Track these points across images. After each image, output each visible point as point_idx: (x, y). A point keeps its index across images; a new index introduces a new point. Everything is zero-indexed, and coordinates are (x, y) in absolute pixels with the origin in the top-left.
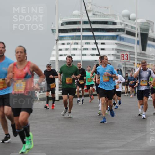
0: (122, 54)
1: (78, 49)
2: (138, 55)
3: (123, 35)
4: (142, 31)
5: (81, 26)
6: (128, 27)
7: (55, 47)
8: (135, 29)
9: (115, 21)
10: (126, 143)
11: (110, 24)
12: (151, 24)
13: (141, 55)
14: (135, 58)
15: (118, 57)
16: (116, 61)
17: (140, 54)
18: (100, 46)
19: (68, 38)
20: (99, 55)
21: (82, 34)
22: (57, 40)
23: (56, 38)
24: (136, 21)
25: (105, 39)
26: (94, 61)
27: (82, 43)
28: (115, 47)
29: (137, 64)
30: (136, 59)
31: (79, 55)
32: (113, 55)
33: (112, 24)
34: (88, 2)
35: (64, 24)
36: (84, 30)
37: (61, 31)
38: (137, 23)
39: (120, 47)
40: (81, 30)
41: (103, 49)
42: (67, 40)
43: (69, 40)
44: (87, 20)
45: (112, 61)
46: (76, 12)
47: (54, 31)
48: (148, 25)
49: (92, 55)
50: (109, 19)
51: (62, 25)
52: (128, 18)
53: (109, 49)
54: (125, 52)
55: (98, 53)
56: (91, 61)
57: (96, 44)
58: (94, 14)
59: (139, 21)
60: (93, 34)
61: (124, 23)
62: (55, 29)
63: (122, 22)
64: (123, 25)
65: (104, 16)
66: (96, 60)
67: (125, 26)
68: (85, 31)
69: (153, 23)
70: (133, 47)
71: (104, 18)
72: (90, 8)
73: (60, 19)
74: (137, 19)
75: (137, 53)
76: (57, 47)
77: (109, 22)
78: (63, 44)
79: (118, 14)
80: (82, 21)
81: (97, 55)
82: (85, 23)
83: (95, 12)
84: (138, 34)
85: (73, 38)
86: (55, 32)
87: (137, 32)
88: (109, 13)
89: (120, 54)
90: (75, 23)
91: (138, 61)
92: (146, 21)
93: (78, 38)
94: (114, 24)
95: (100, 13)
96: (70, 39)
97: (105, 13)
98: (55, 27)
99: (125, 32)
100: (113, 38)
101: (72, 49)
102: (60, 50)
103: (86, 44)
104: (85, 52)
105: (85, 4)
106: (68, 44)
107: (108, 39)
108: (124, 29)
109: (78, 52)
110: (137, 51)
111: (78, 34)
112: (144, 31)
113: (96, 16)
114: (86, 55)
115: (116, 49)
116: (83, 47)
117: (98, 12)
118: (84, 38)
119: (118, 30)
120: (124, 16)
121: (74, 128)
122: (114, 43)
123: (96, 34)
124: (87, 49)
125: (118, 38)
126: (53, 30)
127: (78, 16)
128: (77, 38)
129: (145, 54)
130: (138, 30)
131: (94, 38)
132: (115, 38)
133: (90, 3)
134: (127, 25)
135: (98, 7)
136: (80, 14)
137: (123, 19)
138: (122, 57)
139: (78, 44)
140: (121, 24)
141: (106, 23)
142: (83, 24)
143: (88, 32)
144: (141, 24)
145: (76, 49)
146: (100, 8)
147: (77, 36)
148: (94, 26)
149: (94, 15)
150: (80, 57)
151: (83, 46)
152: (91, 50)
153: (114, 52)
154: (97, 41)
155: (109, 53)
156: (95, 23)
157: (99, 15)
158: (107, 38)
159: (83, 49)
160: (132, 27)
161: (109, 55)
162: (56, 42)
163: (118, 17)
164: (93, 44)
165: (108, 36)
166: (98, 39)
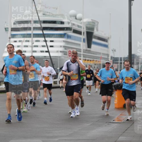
0: (69, 51)
1: (29, 46)
2: (84, 52)
3: (70, 33)
4: (88, 30)
5: (32, 25)
6: (75, 26)
8: (81, 28)
9: (63, 21)
10: (73, 132)
11: (59, 24)
12: (96, 24)
13: (87, 52)
14: (81, 54)
15: (66, 53)
16: (64, 57)
17: (85, 51)
18: (49, 44)
19: (20, 36)
20: (48, 52)
21: (32, 32)
22: (10, 38)
23: (9, 36)
24: (82, 21)
25: (54, 37)
26: (44, 57)
27: (32, 41)
28: (63, 44)
29: (83, 60)
30: (82, 56)
31: (29, 52)
32: (61, 52)
33: (60, 23)
34: (38, 3)
38: (83, 22)
39: (68, 44)
40: (32, 29)
41: (51, 46)
42: (19, 37)
43: (20, 37)
45: (60, 57)
47: (7, 29)
48: (93, 24)
49: (42, 52)
50: (57, 18)
52: (75, 18)
53: (57, 47)
54: (72, 49)
55: (47, 50)
56: (41, 57)
57: (46, 41)
58: (44, 14)
59: (85, 20)
60: (43, 32)
61: (71, 22)
62: (8, 28)
63: (69, 21)
64: (70, 24)
65: (53, 15)
66: (45, 57)
67: (72, 25)
68: (35, 29)
69: (98, 23)
70: (80, 45)
71: (53, 18)
72: (40, 9)
74: (83, 18)
75: (83, 50)
77: (58, 21)
78: (16, 41)
79: (66, 14)
80: (33, 21)
81: (46, 52)
83: (45, 12)
84: (84, 33)
85: (24, 36)
86: (8, 31)
87: (84, 31)
88: (58, 13)
89: (67, 51)
91: (84, 57)
92: (91, 21)
93: (29, 36)
94: (62, 23)
95: (50, 13)
96: (22, 37)
97: (54, 13)
98: (8, 26)
99: (72, 30)
100: (61, 36)
101: (23, 47)
103: (36, 41)
104: (35, 49)
105: (36, 5)
106: (20, 41)
107: (56, 37)
108: (71, 28)
109: (29, 49)
110: (83, 48)
111: (29, 32)
112: (90, 30)
113: (46, 16)
114: (36, 52)
115: (64, 47)
116: (34, 45)
117: (47, 12)
118: (35, 36)
119: (66, 29)
120: (71, 16)
122: (62, 41)
123: (46, 32)
124: (37, 46)
125: (66, 36)
126: (6, 29)
128: (28, 36)
129: (90, 51)
130: (84, 29)
131: (44, 36)
132: (63, 36)
133: (40, 4)
134: (74, 24)
135: (47, 8)
137: (70, 19)
138: (69, 53)
139: (29, 41)
140: (69, 23)
141: (54, 22)
143: (38, 30)
144: (87, 23)
145: (27, 46)
146: (49, 9)
147: (28, 34)
148: (44, 25)
150: (31, 53)
151: (33, 43)
152: (41, 47)
153: (62, 49)
154: (47, 39)
155: (58, 50)
156: (45, 22)
157: (48, 15)
158: (55, 36)
159: (33, 46)
160: (78, 26)
161: (57, 52)
162: (9, 39)
163: (66, 17)
164: (42, 42)
165: (57, 34)
166: (47, 37)
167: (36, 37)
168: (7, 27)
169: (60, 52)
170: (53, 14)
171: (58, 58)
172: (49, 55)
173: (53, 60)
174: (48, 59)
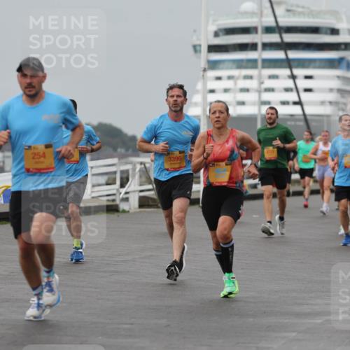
1: (252, 89)
5: (260, 38)
7: (199, 86)
9: (337, 26)
11: (326, 33)
18: (302, 84)
19: (230, 65)
20: (299, 103)
21: (260, 55)
22: (205, 70)
23: (203, 64)
25: (315, 67)
26: (289, 117)
27: (260, 76)
28: (336, 84)
31: (253, 104)
32: (330, 103)
33: (329, 32)
35: (221, 34)
36: (267, 46)
37: (213, 49)
39: (348, 85)
40: (260, 46)
41: (308, 90)
42: (227, 68)
43: (231, 68)
44: (273, 24)
45: (328, 116)
46: (248, 6)
47: (198, 48)
49: (284, 103)
50: (323, 20)
51: (216, 34)
53: (322, 90)
55: (296, 99)
56: (281, 117)
57: (293, 77)
58: (288, 11)
60: (286, 55)
62: (200, 46)
65: (312, 14)
66: (292, 115)
68: (268, 48)
71: (312, 20)
73: (211, 22)
76: (205, 84)
77: (323, 28)
78: (219, 78)
80: (262, 27)
81: (295, 103)
82: (268, 30)
83: (292, 6)
85: (240, 64)
86: (200, 51)
88: (323, 8)
90: (246, 31)
93: (252, 64)
94: (334, 32)
95: (303, 7)
96: (235, 66)
97: (313, 8)
98: (198, 39)
100: (331, 64)
101: (238, 91)
102: (212, 91)
103: (271, 77)
104: (267, 96)
106: (230, 78)
107: (320, 67)
109: (251, 97)
111: (252, 55)
113: (294, 15)
114: (269, 103)
115: (339, 91)
116: (263, 86)
117: (298, 6)
118: (267, 64)
119: (343, 47)
121: (242, 269)
122: (333, 76)
123: (293, 55)
124: (272, 90)
125: (344, 64)
126: (195, 47)
127: (253, 14)
128: (250, 64)
131: (289, 63)
132: (336, 63)
136: (256, 11)
139: (251, 77)
141: (315, 30)
142: (263, 33)
143: (274, 50)
145: (247, 90)
147: (249, 61)
148: (289, 38)
149: (289, 13)
150: (256, 108)
151: (262, 83)
152: (280, 91)
153: (333, 97)
154: (296, 72)
155: (323, 100)
156: (290, 30)
157: (300, 13)
158: (317, 64)
159: (263, 90)
161: (323, 103)
162: (202, 73)
163: (344, 17)
164: (285, 78)
165: (321, 60)
166: (297, 67)
167: (269, 67)
168: (198, 43)
169: (328, 104)
170: (312, 11)
171: (325, 118)
172: (300, 112)
173: (313, 124)
174: (299, 120)
